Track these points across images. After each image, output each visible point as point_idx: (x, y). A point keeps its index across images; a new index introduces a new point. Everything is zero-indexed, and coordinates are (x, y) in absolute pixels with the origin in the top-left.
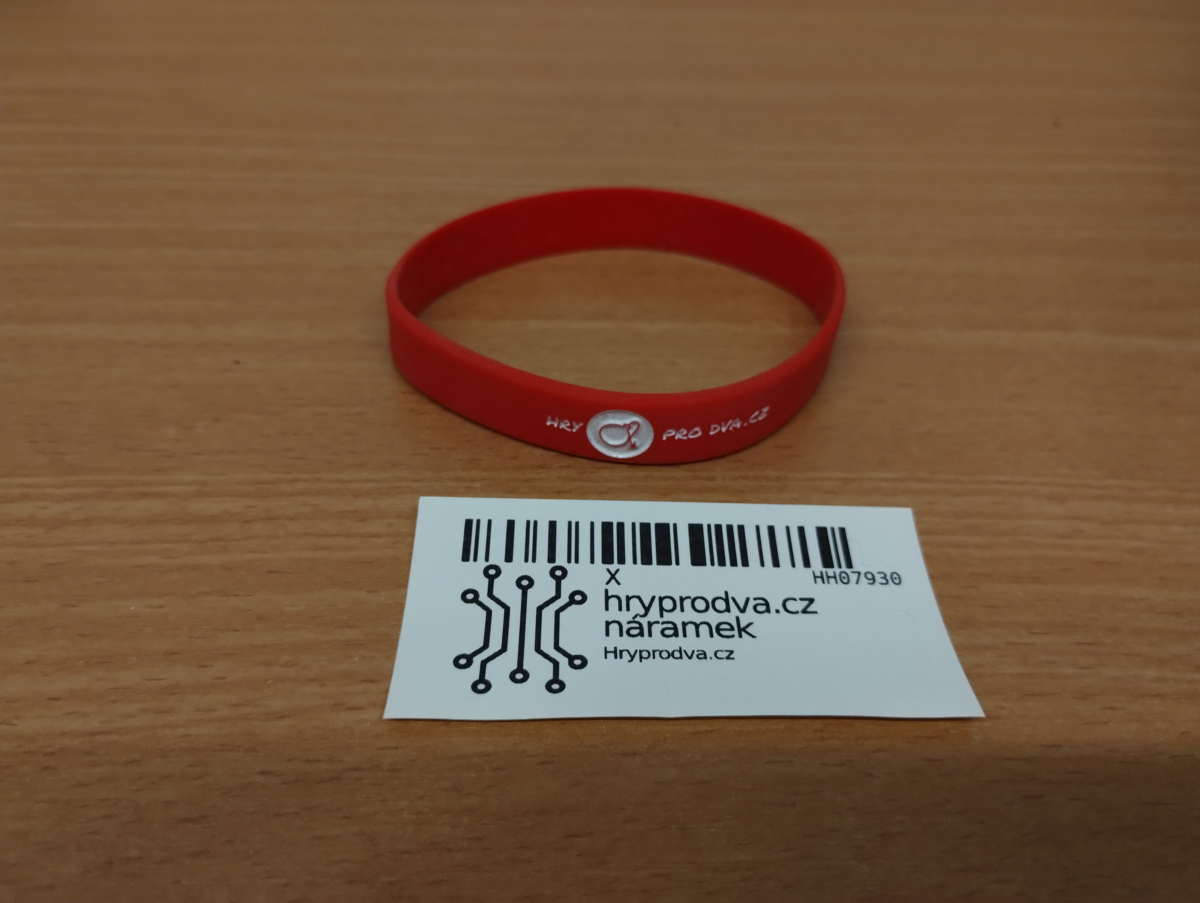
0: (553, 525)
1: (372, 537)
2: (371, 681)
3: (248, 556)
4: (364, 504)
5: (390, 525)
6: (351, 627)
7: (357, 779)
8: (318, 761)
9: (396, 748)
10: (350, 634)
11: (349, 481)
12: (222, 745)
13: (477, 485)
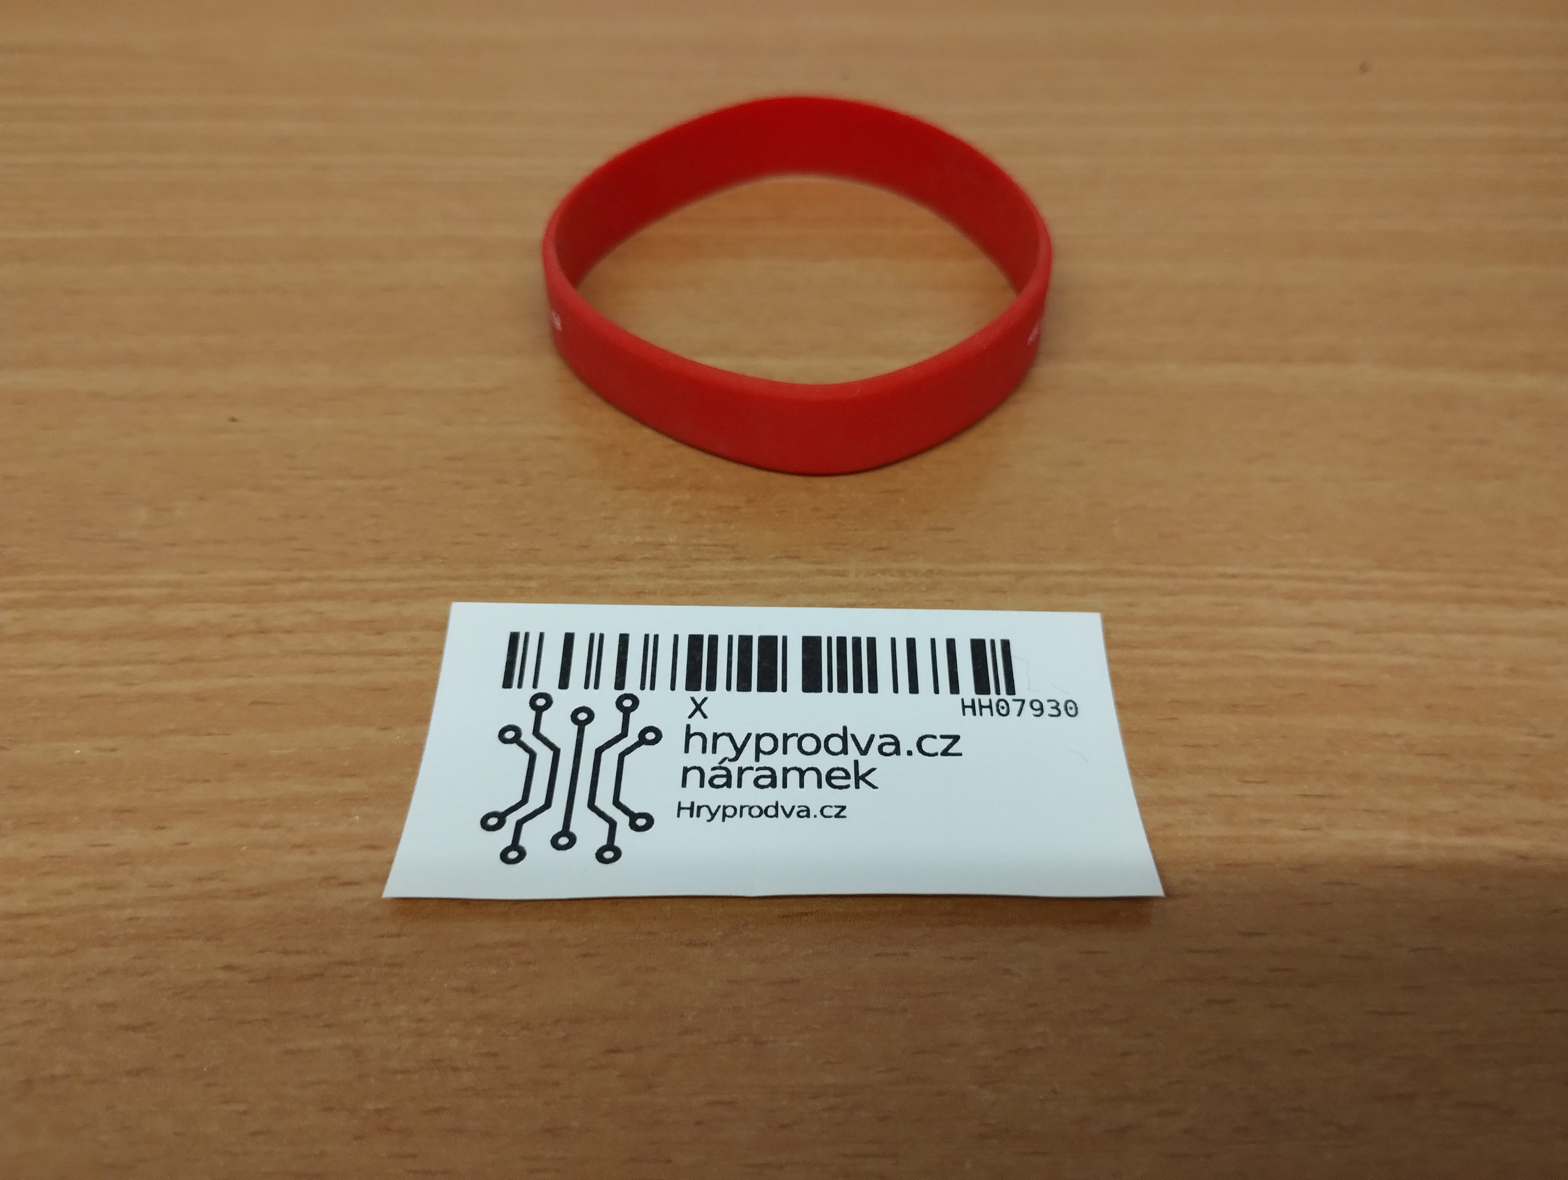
0: (624, 640)
1: (390, 655)
2: (374, 848)
3: (229, 682)
4: (384, 610)
5: (414, 639)
6: (354, 775)
7: (345, 977)
8: (298, 952)
9: (399, 935)
10: (350, 785)
11: (367, 580)
12: (178, 931)
13: (533, 584)
